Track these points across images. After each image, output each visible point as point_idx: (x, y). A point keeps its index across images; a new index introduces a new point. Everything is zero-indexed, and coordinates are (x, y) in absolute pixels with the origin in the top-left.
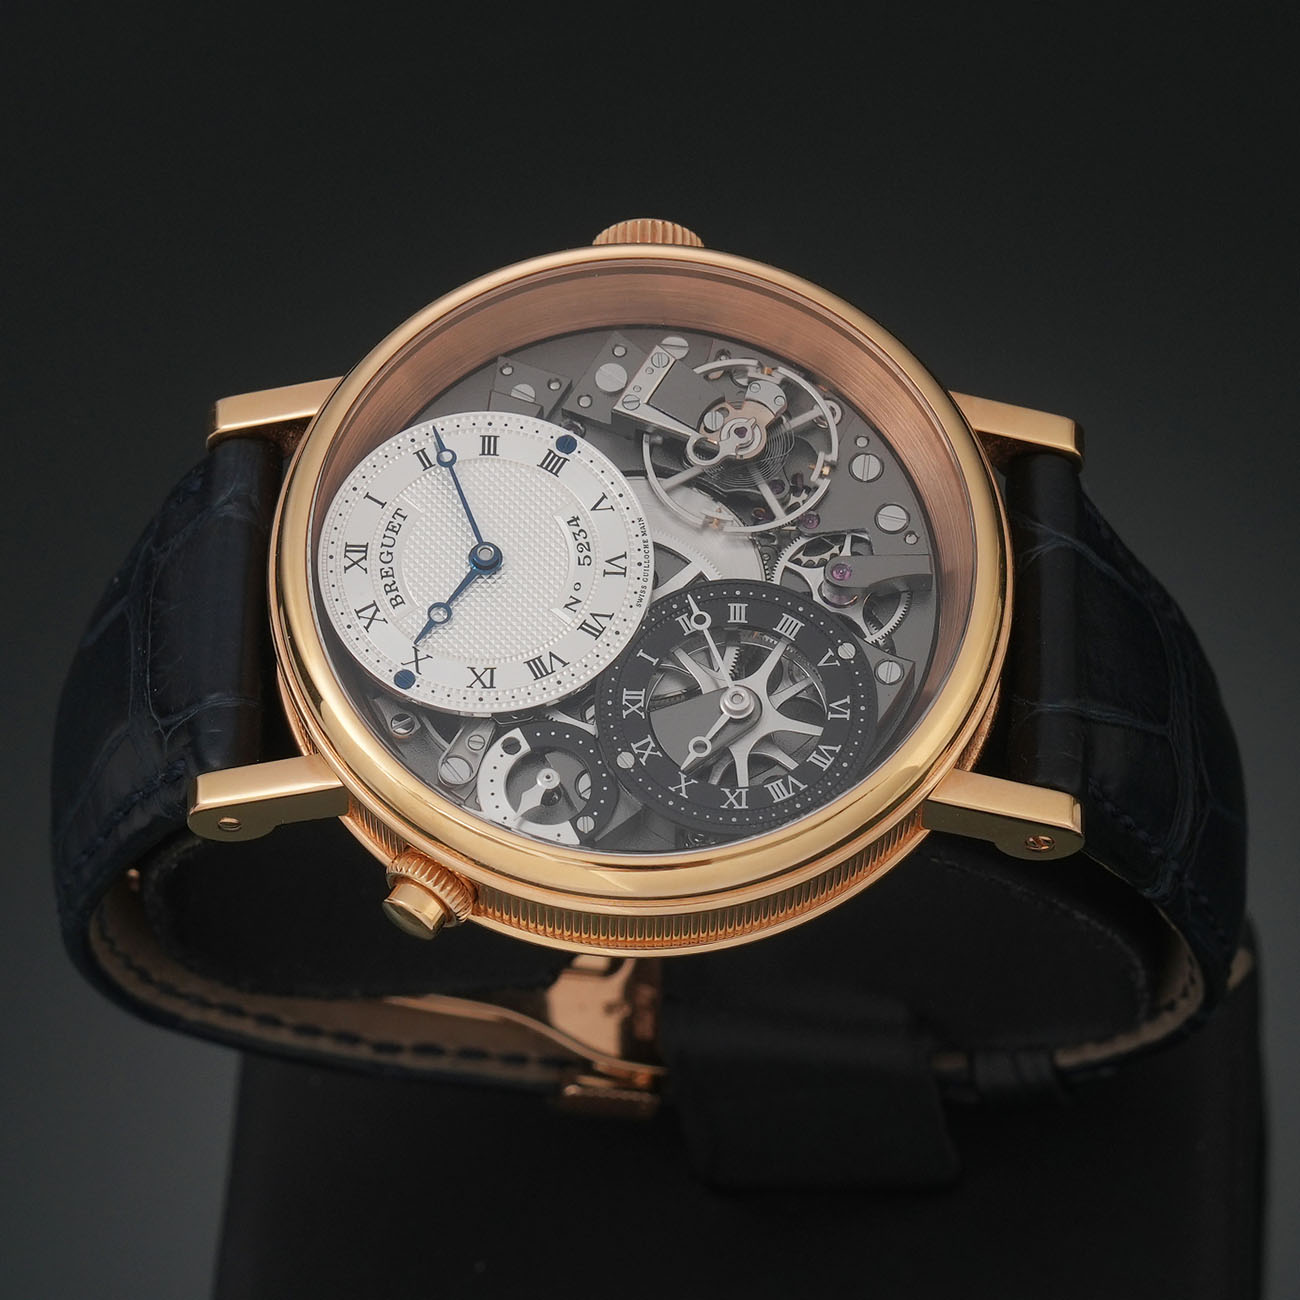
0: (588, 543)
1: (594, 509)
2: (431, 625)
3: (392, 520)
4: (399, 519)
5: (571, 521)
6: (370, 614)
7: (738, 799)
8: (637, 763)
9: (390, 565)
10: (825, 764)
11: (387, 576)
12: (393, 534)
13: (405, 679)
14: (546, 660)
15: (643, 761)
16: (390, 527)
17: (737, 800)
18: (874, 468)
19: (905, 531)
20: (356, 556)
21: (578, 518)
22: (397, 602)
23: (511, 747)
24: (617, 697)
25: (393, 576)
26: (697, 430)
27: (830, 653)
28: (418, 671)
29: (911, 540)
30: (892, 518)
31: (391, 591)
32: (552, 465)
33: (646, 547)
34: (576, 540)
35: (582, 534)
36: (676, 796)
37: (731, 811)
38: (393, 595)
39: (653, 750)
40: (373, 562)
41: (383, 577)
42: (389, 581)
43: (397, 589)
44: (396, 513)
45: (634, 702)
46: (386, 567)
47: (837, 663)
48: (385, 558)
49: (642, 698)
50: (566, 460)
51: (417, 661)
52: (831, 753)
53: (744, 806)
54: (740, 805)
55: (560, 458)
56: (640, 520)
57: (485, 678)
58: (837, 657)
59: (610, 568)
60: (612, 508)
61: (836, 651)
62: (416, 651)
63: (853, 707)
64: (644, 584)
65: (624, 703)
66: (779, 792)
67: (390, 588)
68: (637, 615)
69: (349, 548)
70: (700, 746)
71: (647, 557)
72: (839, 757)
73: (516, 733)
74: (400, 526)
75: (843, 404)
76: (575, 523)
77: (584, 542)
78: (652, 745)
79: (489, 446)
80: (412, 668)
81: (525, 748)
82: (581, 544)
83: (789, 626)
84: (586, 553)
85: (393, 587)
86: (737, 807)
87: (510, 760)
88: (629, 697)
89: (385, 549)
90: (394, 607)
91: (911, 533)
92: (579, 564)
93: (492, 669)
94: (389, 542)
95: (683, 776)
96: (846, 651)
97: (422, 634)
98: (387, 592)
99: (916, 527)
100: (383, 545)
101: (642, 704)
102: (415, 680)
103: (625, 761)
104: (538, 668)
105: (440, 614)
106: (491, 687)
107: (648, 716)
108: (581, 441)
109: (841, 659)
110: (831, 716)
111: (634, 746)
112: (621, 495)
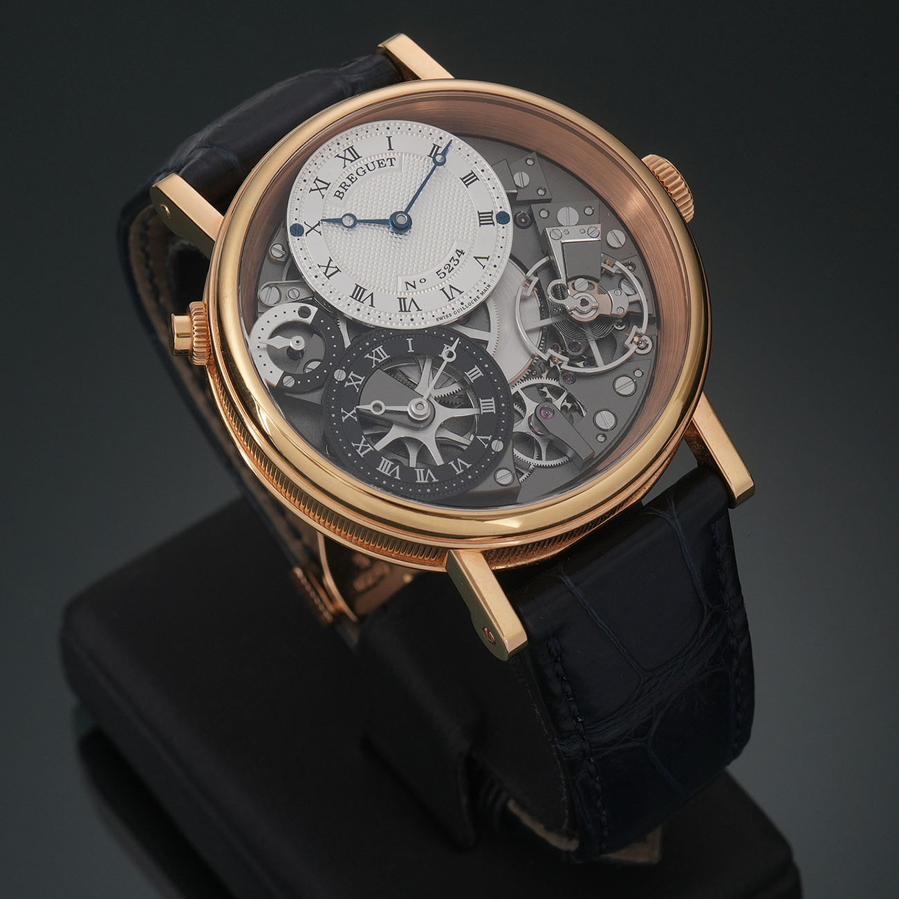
0: (453, 268)
1: (476, 258)
2: (338, 221)
3: (385, 160)
4: (388, 163)
5: (459, 252)
6: (321, 186)
7: (364, 449)
8: (343, 382)
9: (358, 176)
10: (421, 480)
11: (350, 180)
12: (377, 166)
13: (298, 230)
14: (366, 294)
15: (347, 384)
16: (380, 162)
17: (362, 448)
18: (629, 389)
19: (604, 432)
20: (349, 156)
21: (463, 254)
22: (339, 195)
23: (304, 312)
24: (376, 345)
25: (353, 182)
26: (568, 281)
27: (489, 438)
28: (307, 233)
29: (601, 438)
30: (606, 420)
31: (343, 188)
32: (485, 218)
33: (475, 300)
34: (450, 261)
35: (456, 262)
36: (340, 415)
37: (354, 450)
38: (341, 190)
39: (357, 385)
40: (352, 168)
41: (348, 178)
42: (348, 182)
43: (346, 190)
44: (391, 159)
45: (377, 356)
46: (356, 175)
47: (486, 446)
48: (360, 172)
49: (384, 359)
50: (493, 223)
51: (313, 228)
52: (430, 478)
53: (362, 455)
54: (361, 452)
55: (492, 220)
56: (489, 286)
57: (331, 270)
58: (490, 443)
59: (448, 290)
60: (484, 267)
61: (493, 439)
63: (467, 471)
64: (452, 314)
65: (374, 351)
66: (385, 466)
67: (344, 186)
68: (432, 323)
69: (351, 149)
70: (377, 407)
71: (470, 304)
72: (430, 484)
73: (314, 310)
74: (385, 166)
75: (655, 350)
76: (460, 254)
77: (452, 265)
78: (360, 383)
79: (470, 179)
80: (306, 229)
81: (309, 320)
82: (449, 265)
83: (488, 406)
84: (446, 271)
85: (346, 187)
86: (358, 451)
87: (296, 317)
88: (378, 351)
89: (365, 168)
90: (335, 195)
91: (604, 435)
92: (437, 273)
93: (339, 270)
94: (371, 167)
95: (354, 411)
96: (497, 446)
97: (329, 221)
98: (341, 186)
99: (611, 436)
100: (367, 165)
101: (380, 361)
102: (301, 236)
103: (340, 375)
104: (358, 293)
105: (348, 222)
106: (328, 277)
107: (376, 369)
108: (511, 222)
109: (490, 446)
110: (452, 463)
111: (352, 373)
112: (495, 266)
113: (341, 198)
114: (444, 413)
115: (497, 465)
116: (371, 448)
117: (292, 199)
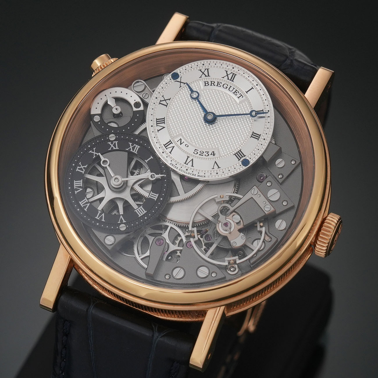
0: (203, 155)
1: (215, 162)
2: (192, 91)
3: (239, 93)
4: (239, 95)
5: (214, 153)
6: (206, 73)
7: (81, 169)
8: (110, 141)
10: (81, 203)
11: (218, 84)
12: (234, 91)
13: (175, 76)
14: (163, 125)
15: (110, 143)
16: (237, 91)
17: (81, 168)
18: (201, 274)
19: (171, 276)
20: (230, 76)
21: (214, 155)
22: (206, 84)
23: (137, 105)
24: (138, 143)
25: (217, 86)
26: (234, 211)
27: (124, 221)
28: (176, 81)
29: (167, 277)
30: (178, 273)
31: (211, 83)
32: (239, 154)
33: (193, 175)
34: (206, 152)
35: (207, 155)
36: (91, 149)
37: (77, 165)
38: (210, 83)
39: (112, 148)
40: (225, 81)
41: (218, 82)
42: (216, 84)
43: (211, 85)
44: (242, 95)
45: (133, 148)
46: (222, 85)
47: (119, 222)
48: (225, 86)
49: (134, 152)
50: (239, 160)
51: (181, 82)
52: (85, 207)
53: (77, 170)
54: (78, 169)
55: (241, 158)
56: (205, 176)
57: (164, 102)
58: (122, 223)
59: (189, 159)
60: (213, 168)
61: (124, 223)
62: (185, 83)
63: (100, 221)
64: (178, 169)
65: (135, 145)
66: (78, 184)
68: (168, 162)
69: (234, 75)
70: (105, 162)
71: (189, 173)
72: (82, 209)
73: (142, 108)
74: (236, 95)
76: (213, 154)
77: (204, 154)
78: (114, 148)
79: (256, 136)
80: (179, 80)
81: (135, 109)
82: (203, 153)
83: (141, 211)
84: (199, 153)
85: (212, 84)
86: (78, 167)
87: (132, 103)
88: (136, 147)
89: (229, 87)
90: (205, 82)
91: (170, 278)
92: (195, 149)
93: (166, 106)
94: (231, 89)
95: (98, 154)
96: (123, 227)
97: (190, 87)
98: (211, 82)
99: (172, 281)
100: (231, 87)
101: (132, 150)
102: (174, 79)
103: (112, 137)
104: (161, 121)
105: (195, 95)
106: (160, 103)
107: (126, 151)
108: (245, 168)
109: (120, 224)
110: (100, 212)
111: (116, 142)
112: (217, 173)
113: (205, 85)
114: (127, 195)
115: (115, 234)
116: (83, 172)
117: (190, 65)
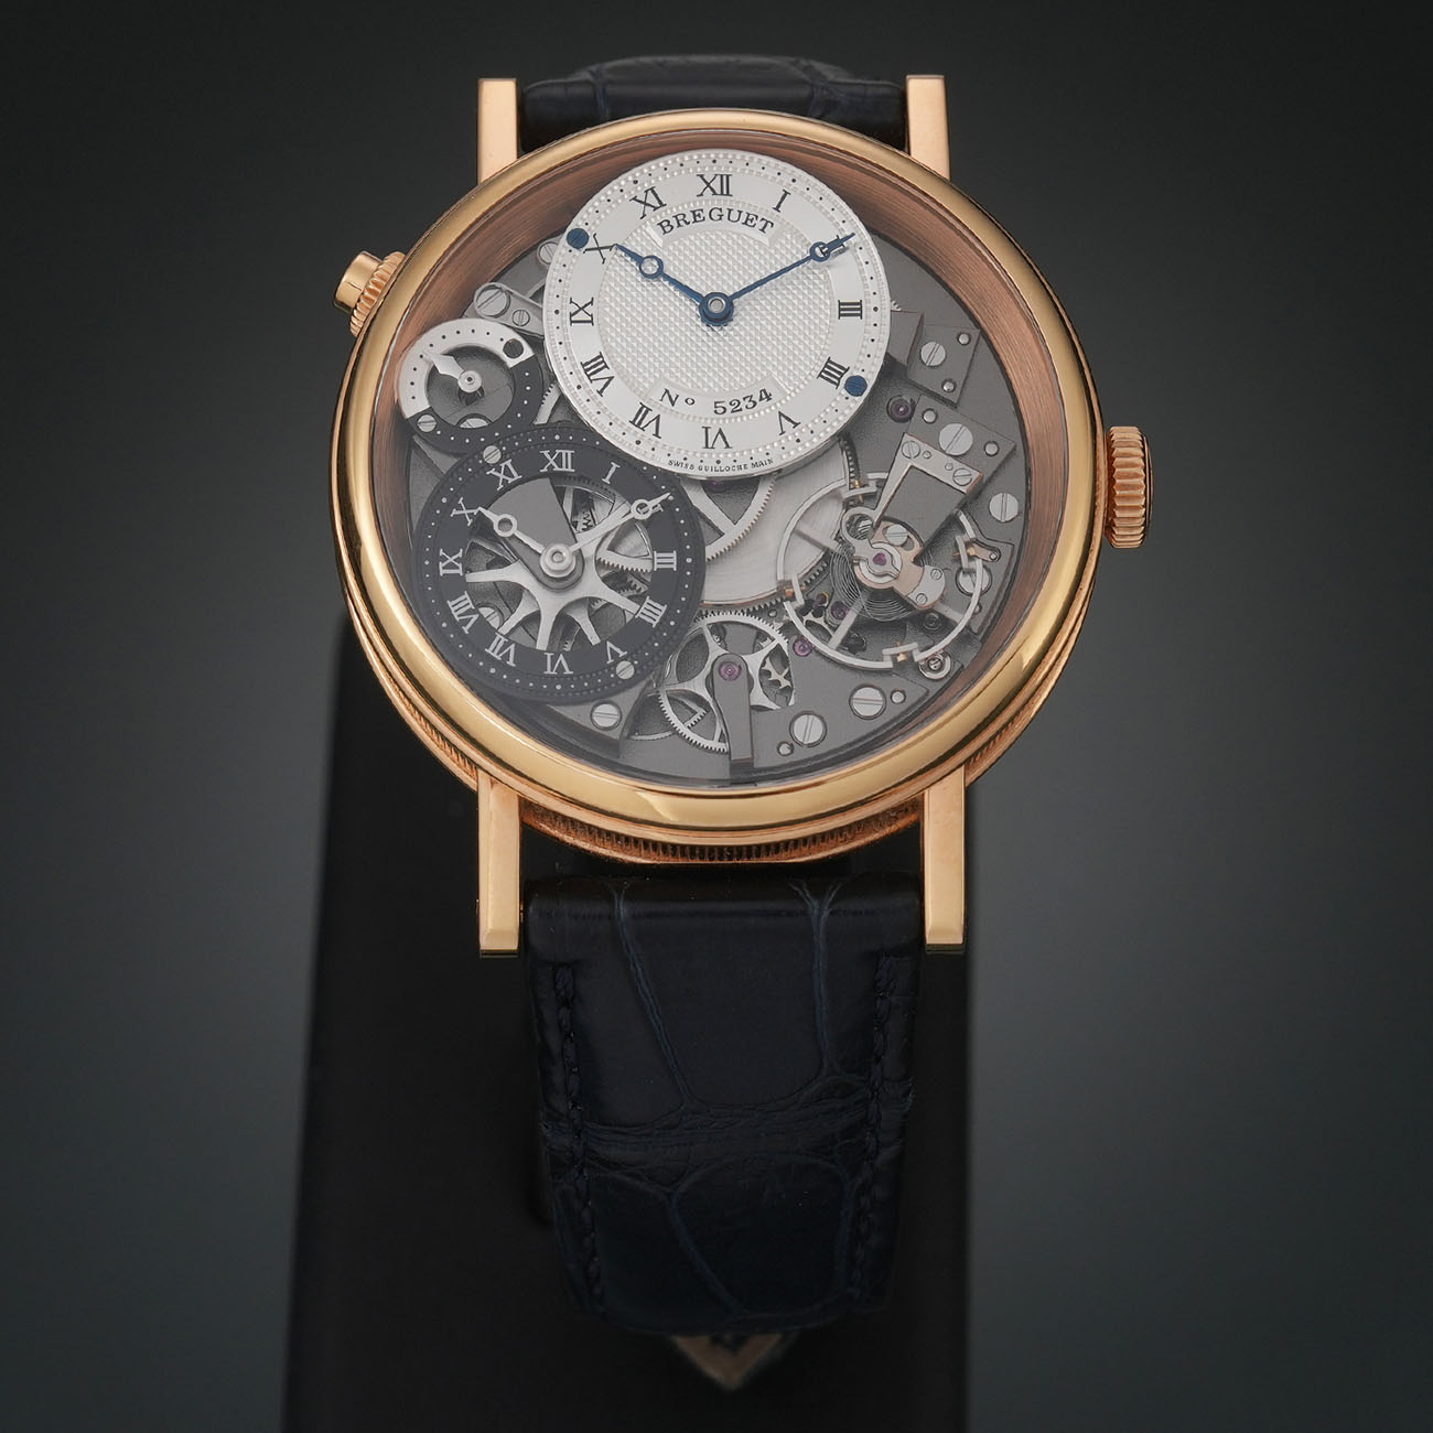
0: (741, 410)
1: (781, 414)
2: (639, 260)
3: (760, 219)
4: (761, 224)
5: (766, 393)
6: (651, 201)
7: (451, 566)
8: (490, 467)
9: (707, 217)
10: (493, 651)
11: (695, 216)
12: (743, 219)
13: (579, 239)
14: (604, 373)
15: (493, 472)
16: (751, 217)
17: (449, 565)
18: (865, 710)
19: (792, 743)
20: (716, 185)
21: (769, 399)
22: (665, 227)
23: (513, 349)
24: (564, 444)
25: (695, 221)
26: (883, 518)
27: (622, 654)
28: (587, 250)
29: (784, 749)
30: (808, 730)
31: (678, 221)
32: (831, 372)
33: (739, 468)
35: (751, 404)
36: (453, 504)
37: (436, 559)
38: (673, 222)
39: (505, 481)
40: (708, 202)
41: (694, 212)
42: (690, 218)
43: (679, 225)
44: (768, 222)
45: (559, 461)
46: (706, 215)
47: (610, 661)
48: (715, 214)
49: (564, 469)
51: (599, 249)
52: (506, 657)
53: (442, 572)
54: (444, 568)
55: (839, 379)
56: (771, 461)
57: (582, 315)
58: (617, 660)
59: (712, 434)
60: (783, 433)
61: (624, 658)
62: (610, 248)
63: (561, 677)
64: (696, 467)
65: (558, 451)
66: (459, 606)
67: (680, 220)
68: (661, 461)
69: (725, 179)
70: (505, 523)
71: (727, 469)
72: (502, 664)
73: (528, 353)
74: (754, 226)
75: (946, 681)
76: (764, 396)
77: (742, 406)
78: (510, 480)
79: (850, 309)
80: (591, 244)
81: (511, 363)
82: (739, 403)
83: (653, 612)
84: (729, 408)
86: (441, 565)
87: (498, 349)
88: (564, 456)
89: (726, 212)
90: (660, 224)
91: (792, 749)
92: (716, 403)
93: (591, 322)
94: (734, 216)
95: (475, 512)
96: (626, 670)
97: (628, 253)
98: (676, 217)
99: (800, 755)
100: (730, 211)
101: (557, 469)
102: (578, 248)
103: (492, 454)
104: (594, 366)
105: (651, 268)
106: (572, 322)
107: (544, 475)
108: (860, 400)
109: (615, 664)
110: (549, 655)
111: (508, 463)
112: (798, 441)
113: (665, 232)
114: (593, 585)
115: (612, 695)
116: (460, 571)
117: (601, 196)
